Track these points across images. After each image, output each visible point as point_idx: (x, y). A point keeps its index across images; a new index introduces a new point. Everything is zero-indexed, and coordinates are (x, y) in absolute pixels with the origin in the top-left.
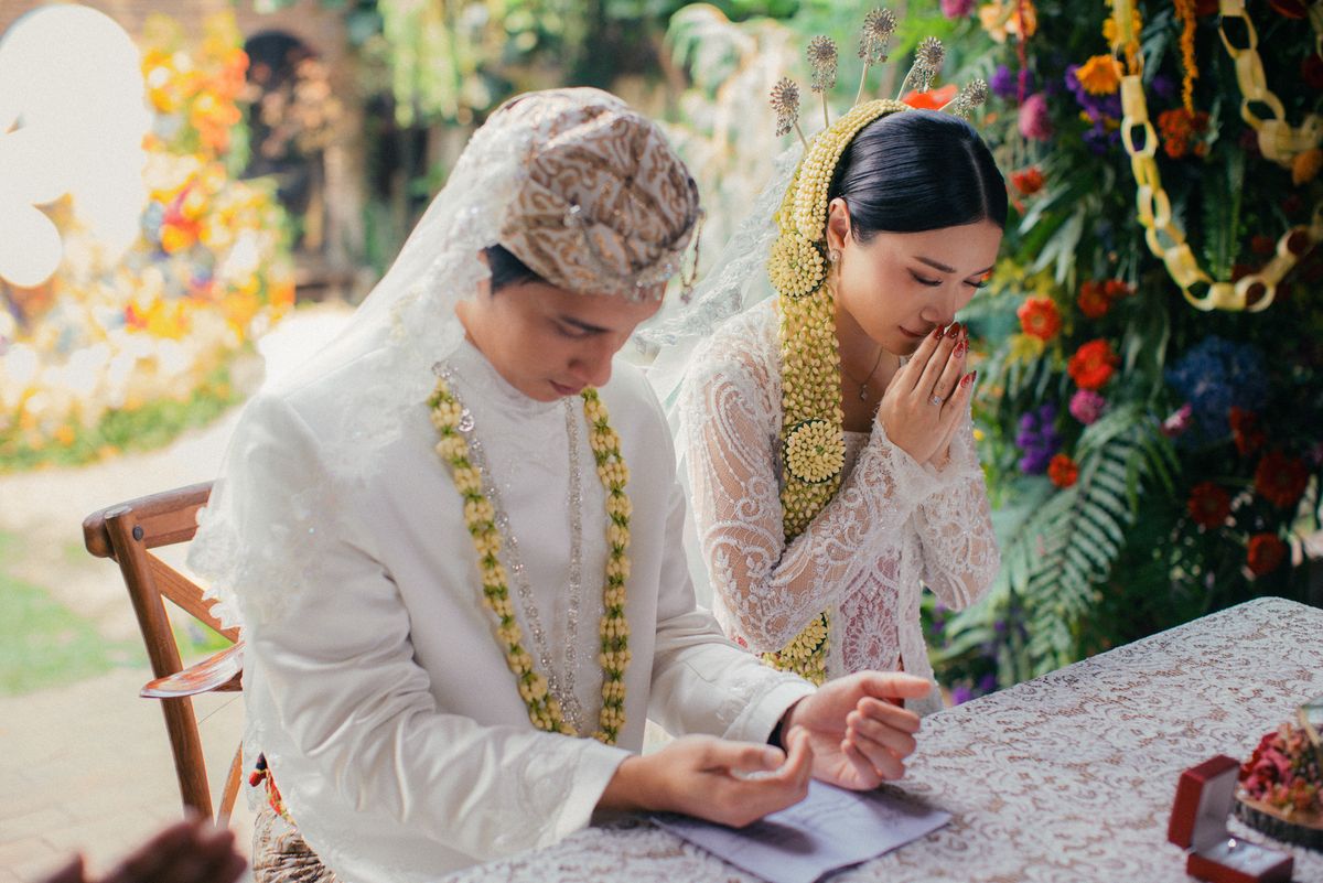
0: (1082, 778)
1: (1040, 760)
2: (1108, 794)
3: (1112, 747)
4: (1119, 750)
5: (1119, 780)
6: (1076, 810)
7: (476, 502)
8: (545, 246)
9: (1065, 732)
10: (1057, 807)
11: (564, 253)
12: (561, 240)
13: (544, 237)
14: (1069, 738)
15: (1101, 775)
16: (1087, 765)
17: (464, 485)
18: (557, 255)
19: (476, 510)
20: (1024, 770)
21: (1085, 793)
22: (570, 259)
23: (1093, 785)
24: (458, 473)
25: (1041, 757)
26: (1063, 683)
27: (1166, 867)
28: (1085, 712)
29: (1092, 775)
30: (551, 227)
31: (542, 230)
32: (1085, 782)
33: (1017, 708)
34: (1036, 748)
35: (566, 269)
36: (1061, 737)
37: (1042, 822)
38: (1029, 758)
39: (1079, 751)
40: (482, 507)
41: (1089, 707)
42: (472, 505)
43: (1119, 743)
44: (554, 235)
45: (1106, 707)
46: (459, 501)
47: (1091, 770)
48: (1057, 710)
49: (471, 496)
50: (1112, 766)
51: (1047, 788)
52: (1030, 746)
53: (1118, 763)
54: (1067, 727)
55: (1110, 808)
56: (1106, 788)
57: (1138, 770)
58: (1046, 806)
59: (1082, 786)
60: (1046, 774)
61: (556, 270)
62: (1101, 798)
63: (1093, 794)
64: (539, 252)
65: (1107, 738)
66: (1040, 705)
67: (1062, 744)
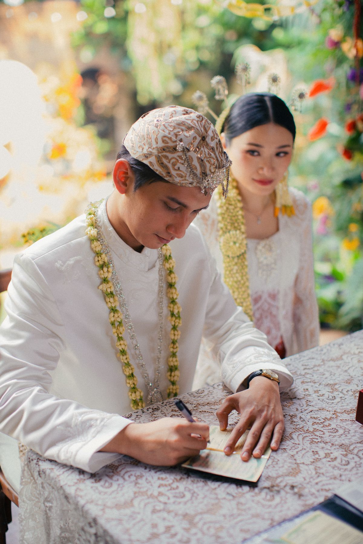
0: (331, 390)
1: (315, 383)
2: (341, 397)
3: (349, 376)
4: (352, 377)
5: (348, 391)
6: (324, 405)
7: (114, 313)
8: (165, 161)
9: (331, 369)
10: (316, 404)
11: (174, 165)
12: (173, 158)
13: (166, 157)
14: (331, 372)
15: (340, 389)
16: (336, 384)
17: (110, 305)
18: (170, 166)
19: (114, 316)
20: (306, 387)
21: (331, 397)
22: (176, 167)
23: (335, 393)
24: (108, 300)
25: (316, 381)
26: (336, 346)
27: (356, 432)
28: (342, 359)
29: (336, 389)
30: (170, 152)
31: (165, 154)
32: (332, 392)
33: (313, 358)
34: (315, 377)
35: (173, 172)
36: (328, 371)
37: (307, 411)
38: (310, 382)
39: (334, 378)
40: (116, 315)
41: (344, 357)
42: (112, 314)
43: (352, 374)
44: (170, 155)
45: (352, 357)
46: (108, 310)
47: (337, 387)
48: (330, 359)
49: (113, 309)
50: (347, 384)
51: (314, 395)
52: (313, 376)
53: (349, 383)
54: (332, 366)
55: (340, 404)
56: (341, 395)
57: (358, 386)
58: (311, 404)
59: (330, 394)
60: (316, 389)
61: (169, 173)
62: (338, 400)
63: (334, 398)
64: (162, 164)
65: (349, 371)
66: (323, 357)
67: (327, 374)
